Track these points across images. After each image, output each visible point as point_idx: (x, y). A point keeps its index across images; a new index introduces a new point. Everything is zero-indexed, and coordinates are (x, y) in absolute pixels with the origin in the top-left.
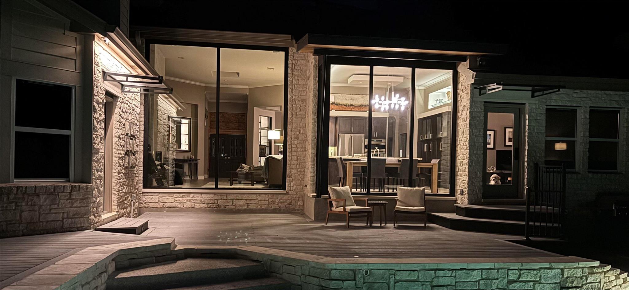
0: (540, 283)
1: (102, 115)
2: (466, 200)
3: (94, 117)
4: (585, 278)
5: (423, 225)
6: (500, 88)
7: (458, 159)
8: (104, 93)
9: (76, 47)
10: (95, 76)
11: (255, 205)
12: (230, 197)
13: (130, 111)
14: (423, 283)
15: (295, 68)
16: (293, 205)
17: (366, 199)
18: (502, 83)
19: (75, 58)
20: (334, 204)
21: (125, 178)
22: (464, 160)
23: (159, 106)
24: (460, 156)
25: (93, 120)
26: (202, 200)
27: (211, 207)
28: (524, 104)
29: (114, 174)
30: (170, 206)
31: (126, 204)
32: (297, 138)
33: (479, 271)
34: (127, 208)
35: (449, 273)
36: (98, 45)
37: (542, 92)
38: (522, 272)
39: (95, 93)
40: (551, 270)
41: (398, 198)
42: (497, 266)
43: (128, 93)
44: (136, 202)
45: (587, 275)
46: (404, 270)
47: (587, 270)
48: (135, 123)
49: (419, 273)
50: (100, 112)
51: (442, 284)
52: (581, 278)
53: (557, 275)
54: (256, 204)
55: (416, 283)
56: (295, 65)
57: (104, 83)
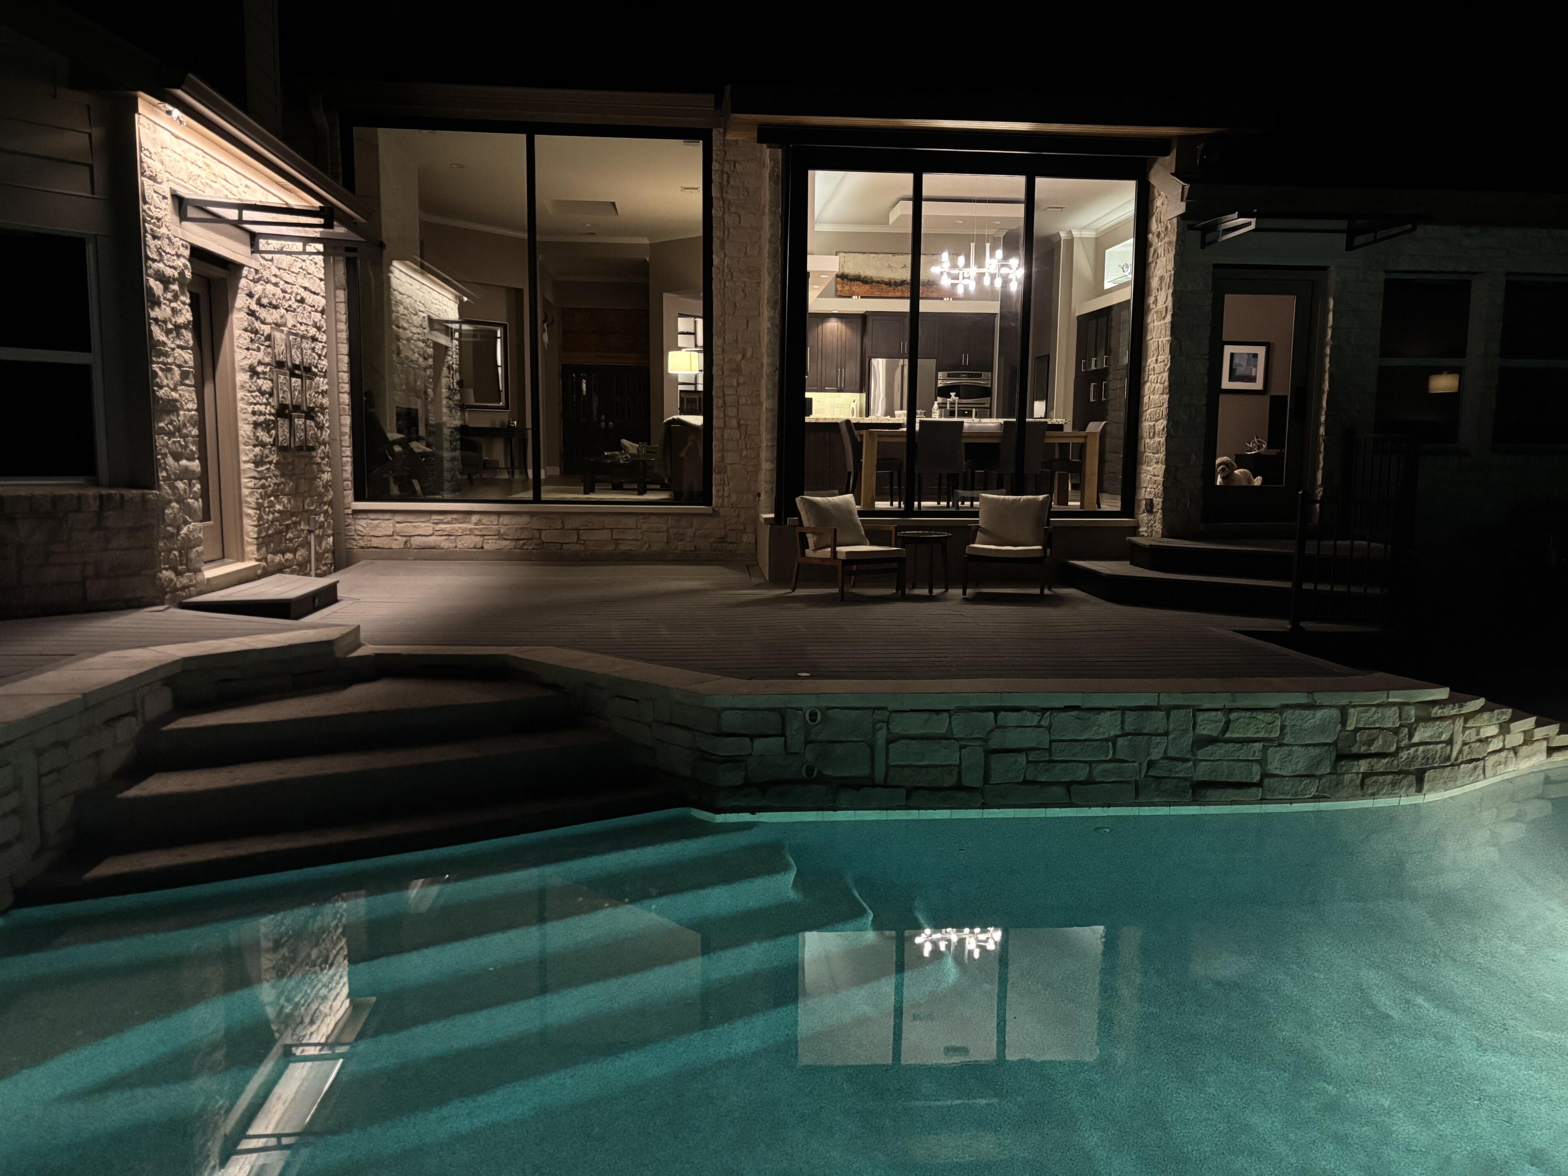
0: (1281, 745)
1: (184, 312)
2: (1158, 527)
3: (149, 318)
4: (1406, 731)
5: (1037, 591)
6: (1249, 224)
7: (1144, 418)
8: (187, 253)
9: (89, 130)
10: (146, 207)
11: (634, 542)
12: (571, 523)
13: (290, 303)
14: (964, 743)
15: (728, 182)
16: (730, 543)
17: (892, 528)
18: (1255, 211)
19: (90, 162)
20: (811, 539)
21: (283, 475)
22: (1157, 421)
23: (396, 293)
24: (1149, 411)
25: (150, 324)
26: (502, 531)
27: (525, 547)
28: (1325, 268)
29: (244, 466)
30: (423, 545)
31: (291, 540)
32: (738, 370)
33: (1115, 714)
34: (294, 551)
35: (1035, 718)
36: (151, 123)
37: (1373, 234)
38: (1233, 716)
39: (149, 253)
40: (1312, 712)
41: (980, 524)
42: (1166, 700)
43: (276, 256)
44: (329, 536)
45: (1412, 723)
46: (912, 711)
47: (1412, 711)
48: (310, 335)
49: (953, 718)
50: (173, 305)
51: (1015, 747)
52: (1396, 731)
53: (1329, 722)
54: (637, 540)
55: (945, 742)
56: (728, 174)
57: (181, 227)
